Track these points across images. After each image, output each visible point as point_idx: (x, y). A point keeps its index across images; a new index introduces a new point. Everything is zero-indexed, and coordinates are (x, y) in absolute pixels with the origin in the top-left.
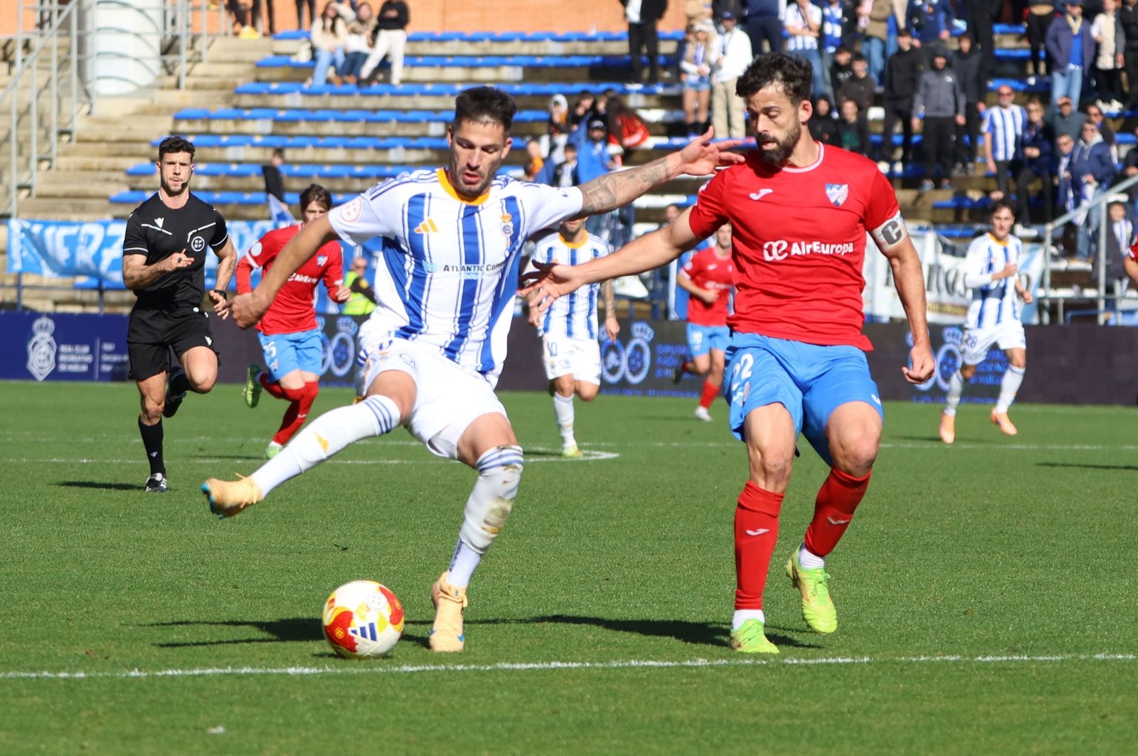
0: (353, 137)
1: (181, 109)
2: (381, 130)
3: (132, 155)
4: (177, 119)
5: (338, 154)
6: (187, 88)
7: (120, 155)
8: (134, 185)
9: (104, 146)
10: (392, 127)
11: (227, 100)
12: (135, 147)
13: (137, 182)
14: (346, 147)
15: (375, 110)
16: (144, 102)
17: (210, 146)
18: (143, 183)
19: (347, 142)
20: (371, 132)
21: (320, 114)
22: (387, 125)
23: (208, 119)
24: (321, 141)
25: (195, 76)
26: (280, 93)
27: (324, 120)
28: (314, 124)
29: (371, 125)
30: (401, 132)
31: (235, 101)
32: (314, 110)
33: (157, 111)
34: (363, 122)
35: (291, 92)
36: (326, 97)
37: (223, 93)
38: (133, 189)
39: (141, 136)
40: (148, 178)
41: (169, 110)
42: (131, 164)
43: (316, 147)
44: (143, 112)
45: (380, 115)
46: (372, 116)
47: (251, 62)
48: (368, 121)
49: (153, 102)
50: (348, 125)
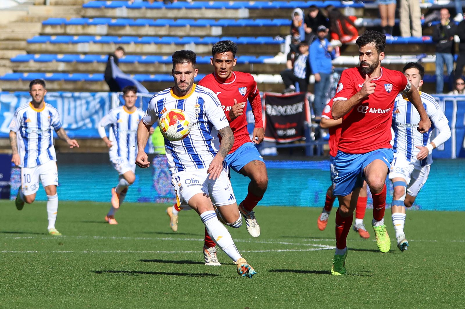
0: (161, 36)
1: (47, 18)
2: (180, 32)
3: (14, 49)
4: (44, 25)
5: (151, 48)
6: (51, 4)
7: (6, 49)
8: (15, 69)
10: (187, 30)
11: (78, 12)
12: (16, 44)
13: (18, 67)
14: (156, 43)
15: (176, 19)
16: (22, 14)
17: (66, 43)
18: (22, 67)
19: (158, 39)
20: (173, 33)
21: (139, 21)
22: (183, 29)
23: (65, 25)
24: (140, 39)
26: (113, 7)
27: (142, 25)
28: (135, 28)
29: (173, 29)
30: (192, 33)
31: (82, 13)
32: (136, 18)
33: (31, 20)
34: (168, 26)
35: (120, 7)
36: (143, 10)
37: (75, 7)
38: (15, 72)
39: (20, 36)
40: (25, 64)
41: (39, 19)
42: (13, 54)
43: (136, 43)
44: (22, 20)
45: (179, 22)
46: (173, 22)
48: (171, 26)
49: (28, 13)
50: (158, 29)
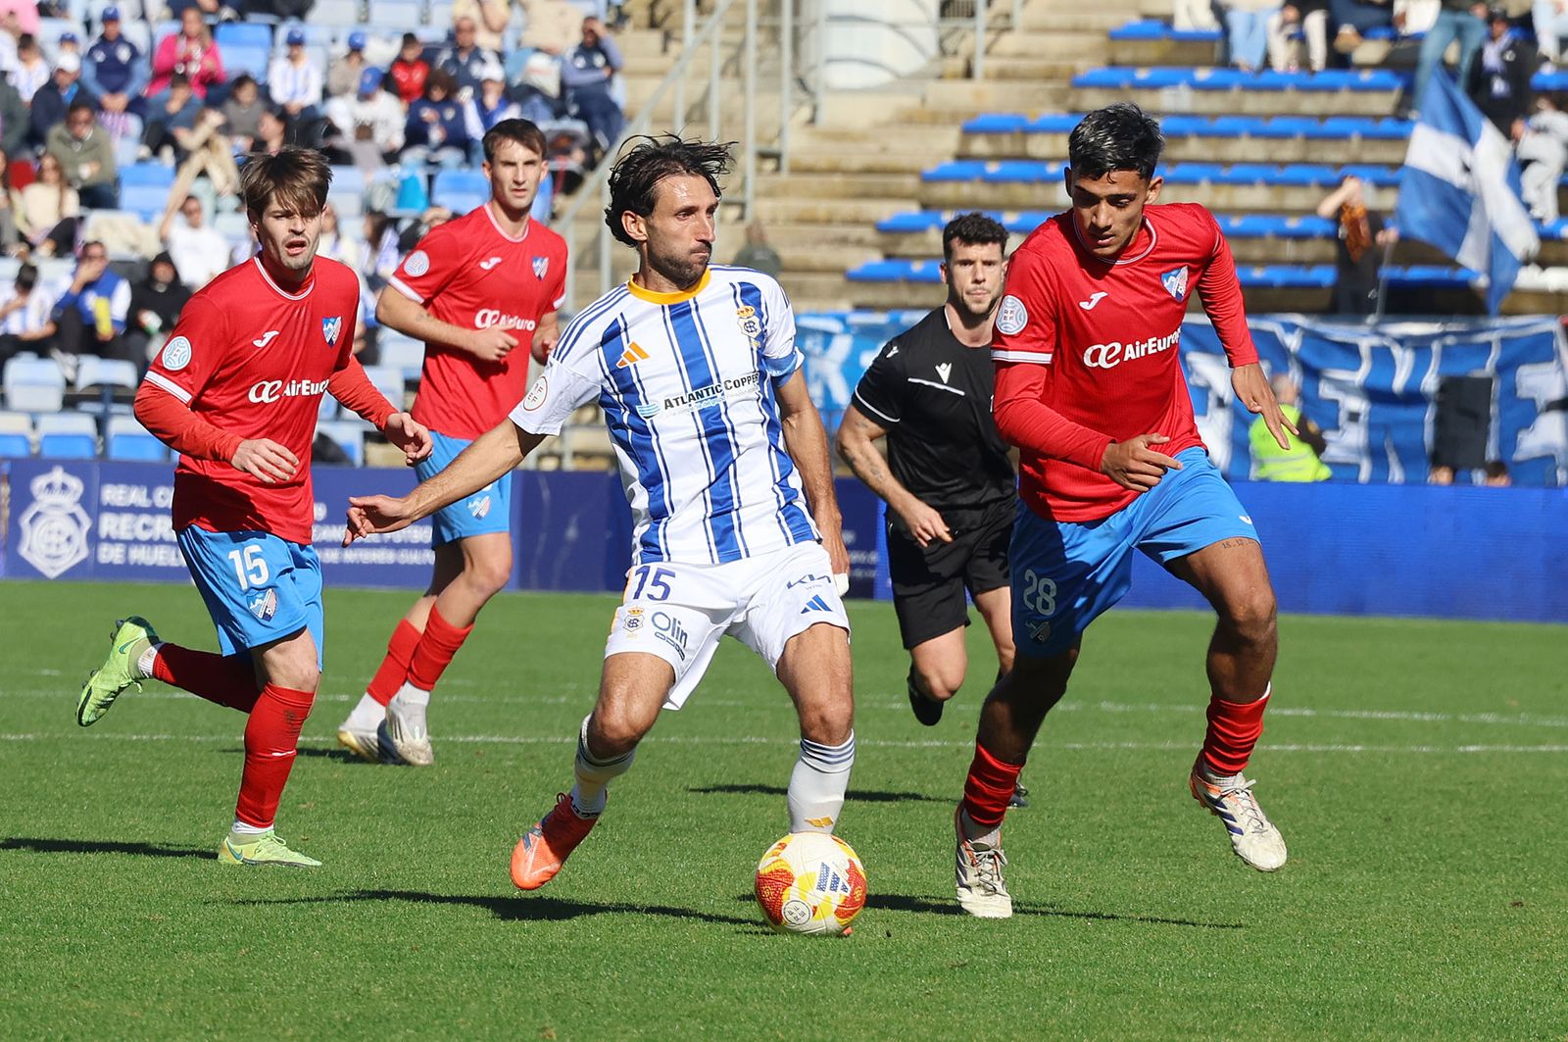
0: (1282, 164)
1: (974, 115)
2: (1334, 154)
3: (888, 195)
4: (969, 132)
5: (1257, 196)
6: (987, 76)
7: (866, 195)
8: (891, 250)
9: (837, 179)
10: (1354, 148)
11: (1058, 98)
12: (894, 181)
13: (898, 244)
14: (1270, 183)
15: (1323, 117)
16: (909, 101)
17: (1028, 181)
18: (907, 246)
19: (1272, 171)
20: (1314, 156)
21: (1222, 124)
22: (1344, 144)
23: (1027, 131)
24: (1225, 173)
25: (1000, 55)
26: (1153, 87)
27: (1231, 135)
28: (1213, 142)
29: (1316, 144)
30: (1369, 156)
31: (1071, 101)
32: (1214, 116)
33: (935, 118)
34: (1299, 138)
35: (1174, 84)
36: (1235, 93)
37: (1050, 86)
38: (889, 257)
39: (904, 161)
40: (917, 238)
41: (954, 117)
42: (886, 211)
43: (1216, 182)
44: (908, 120)
45: (1332, 126)
46: (1314, 126)
47: (1101, 31)
48: (1310, 137)
49: (923, 101)
50: (1273, 144)
